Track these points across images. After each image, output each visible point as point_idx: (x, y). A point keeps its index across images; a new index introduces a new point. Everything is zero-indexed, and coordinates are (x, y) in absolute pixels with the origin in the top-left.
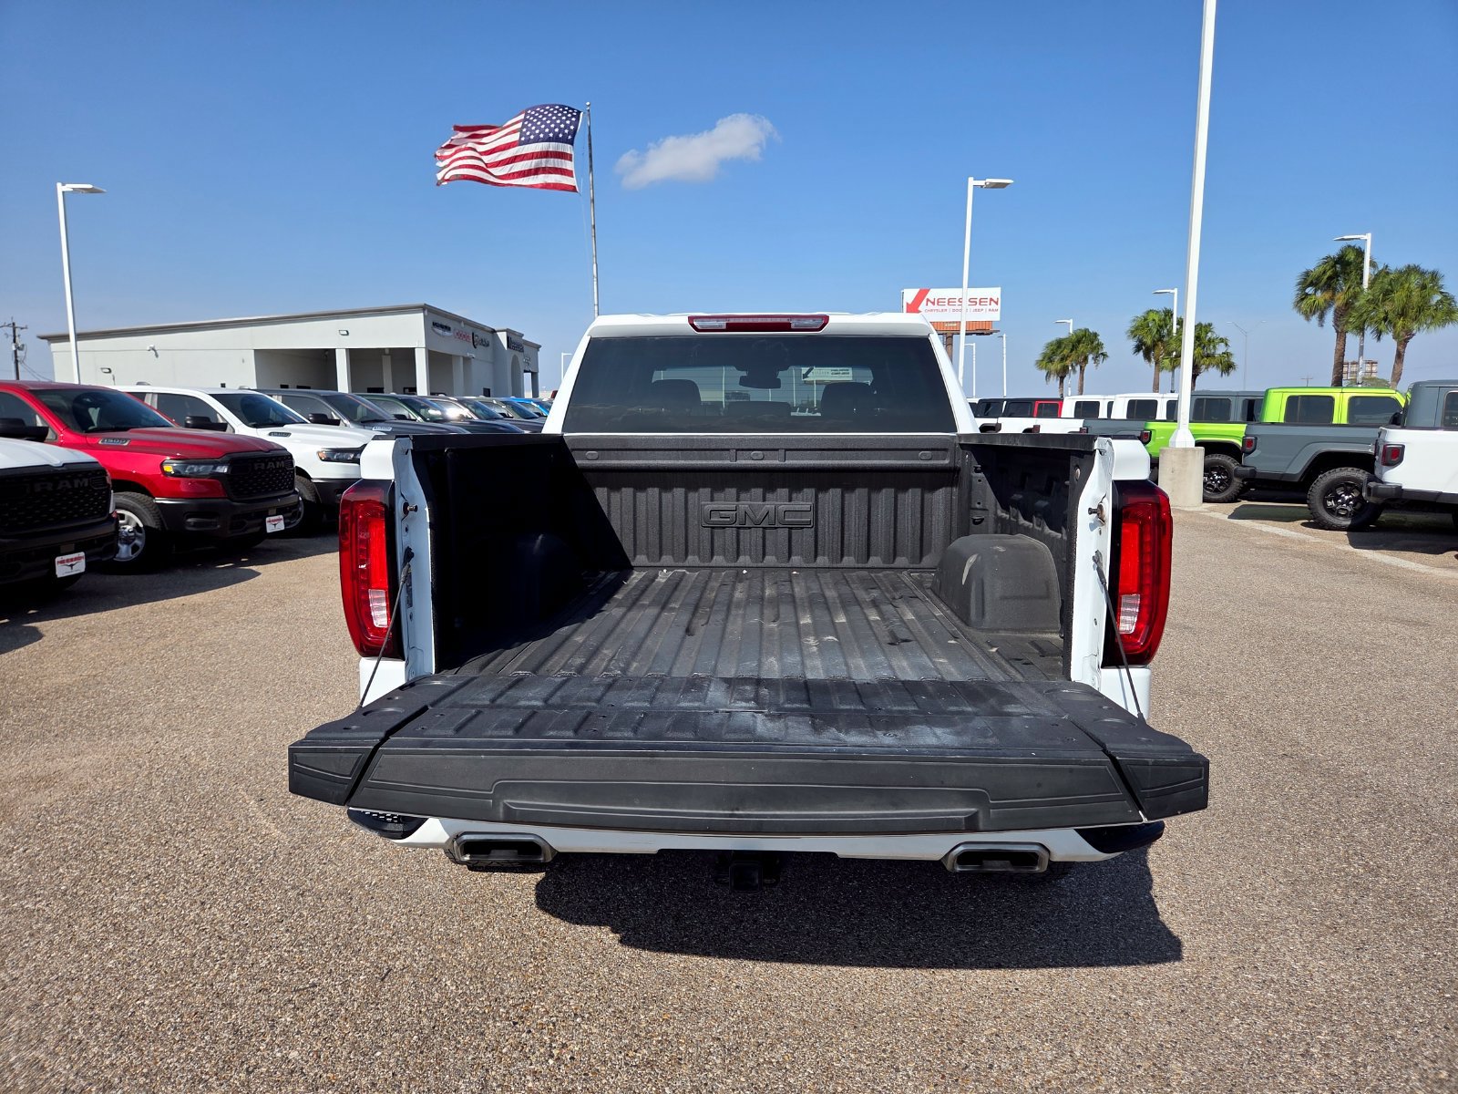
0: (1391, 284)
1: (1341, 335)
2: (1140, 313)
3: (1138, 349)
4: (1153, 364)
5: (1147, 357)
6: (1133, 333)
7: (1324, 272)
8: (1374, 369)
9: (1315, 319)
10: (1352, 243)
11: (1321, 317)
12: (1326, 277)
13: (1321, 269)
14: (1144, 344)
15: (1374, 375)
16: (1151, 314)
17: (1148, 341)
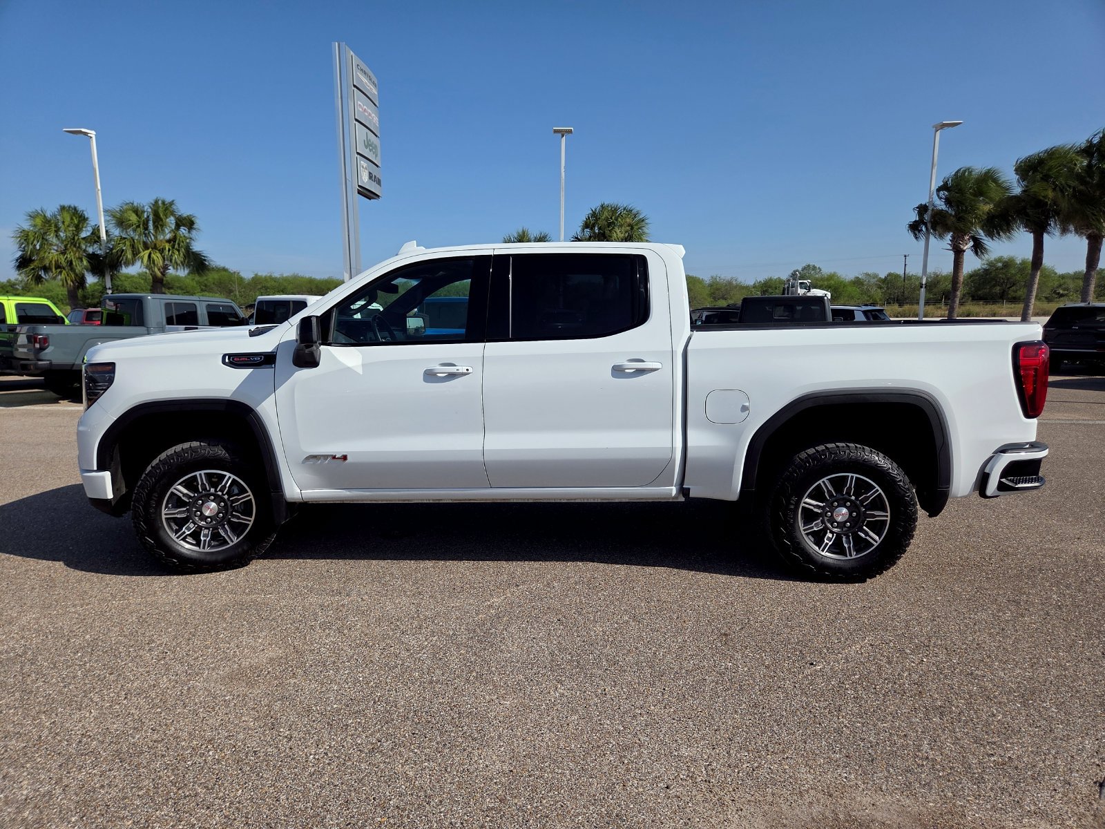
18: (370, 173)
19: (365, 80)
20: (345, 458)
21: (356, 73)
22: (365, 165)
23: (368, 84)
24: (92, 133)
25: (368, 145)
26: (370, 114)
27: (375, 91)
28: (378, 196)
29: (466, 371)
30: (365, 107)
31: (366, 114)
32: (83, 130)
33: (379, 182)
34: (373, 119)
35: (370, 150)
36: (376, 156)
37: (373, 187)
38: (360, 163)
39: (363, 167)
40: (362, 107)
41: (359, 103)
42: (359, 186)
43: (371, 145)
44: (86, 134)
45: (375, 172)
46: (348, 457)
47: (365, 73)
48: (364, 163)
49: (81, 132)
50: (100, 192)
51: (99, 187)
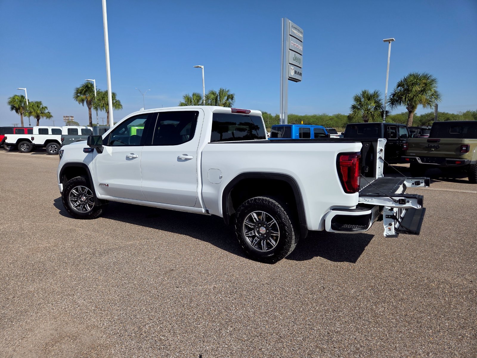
0: (104, 95)
1: (90, 109)
2: (12, 96)
3: (12, 109)
4: (20, 115)
5: (17, 112)
6: (10, 103)
7: (83, 90)
8: (73, 119)
9: (81, 104)
10: (91, 82)
11: (83, 103)
12: (84, 91)
13: (82, 88)
14: (15, 107)
15: (73, 121)
16: (16, 96)
17: (17, 106)
18: (295, 71)
19: (295, 31)
20: (108, 185)
21: (291, 29)
22: (293, 68)
23: (297, 33)
24: (203, 67)
25: (295, 59)
26: (297, 46)
27: (301, 35)
28: (300, 81)
29: (136, 157)
30: (295, 43)
31: (295, 46)
32: (199, 66)
33: (301, 74)
34: (300, 47)
35: (296, 61)
36: (300, 63)
37: (297, 77)
38: (290, 67)
39: (292, 69)
40: (293, 43)
41: (292, 42)
42: (289, 77)
43: (297, 59)
44: (200, 67)
45: (298, 70)
46: (109, 185)
47: (296, 29)
48: (292, 67)
49: (198, 67)
50: (204, 88)
51: (204, 86)
